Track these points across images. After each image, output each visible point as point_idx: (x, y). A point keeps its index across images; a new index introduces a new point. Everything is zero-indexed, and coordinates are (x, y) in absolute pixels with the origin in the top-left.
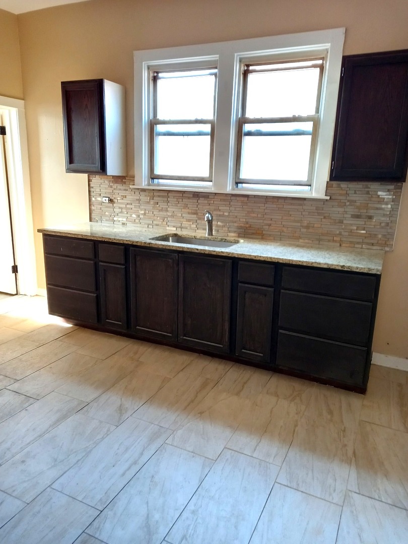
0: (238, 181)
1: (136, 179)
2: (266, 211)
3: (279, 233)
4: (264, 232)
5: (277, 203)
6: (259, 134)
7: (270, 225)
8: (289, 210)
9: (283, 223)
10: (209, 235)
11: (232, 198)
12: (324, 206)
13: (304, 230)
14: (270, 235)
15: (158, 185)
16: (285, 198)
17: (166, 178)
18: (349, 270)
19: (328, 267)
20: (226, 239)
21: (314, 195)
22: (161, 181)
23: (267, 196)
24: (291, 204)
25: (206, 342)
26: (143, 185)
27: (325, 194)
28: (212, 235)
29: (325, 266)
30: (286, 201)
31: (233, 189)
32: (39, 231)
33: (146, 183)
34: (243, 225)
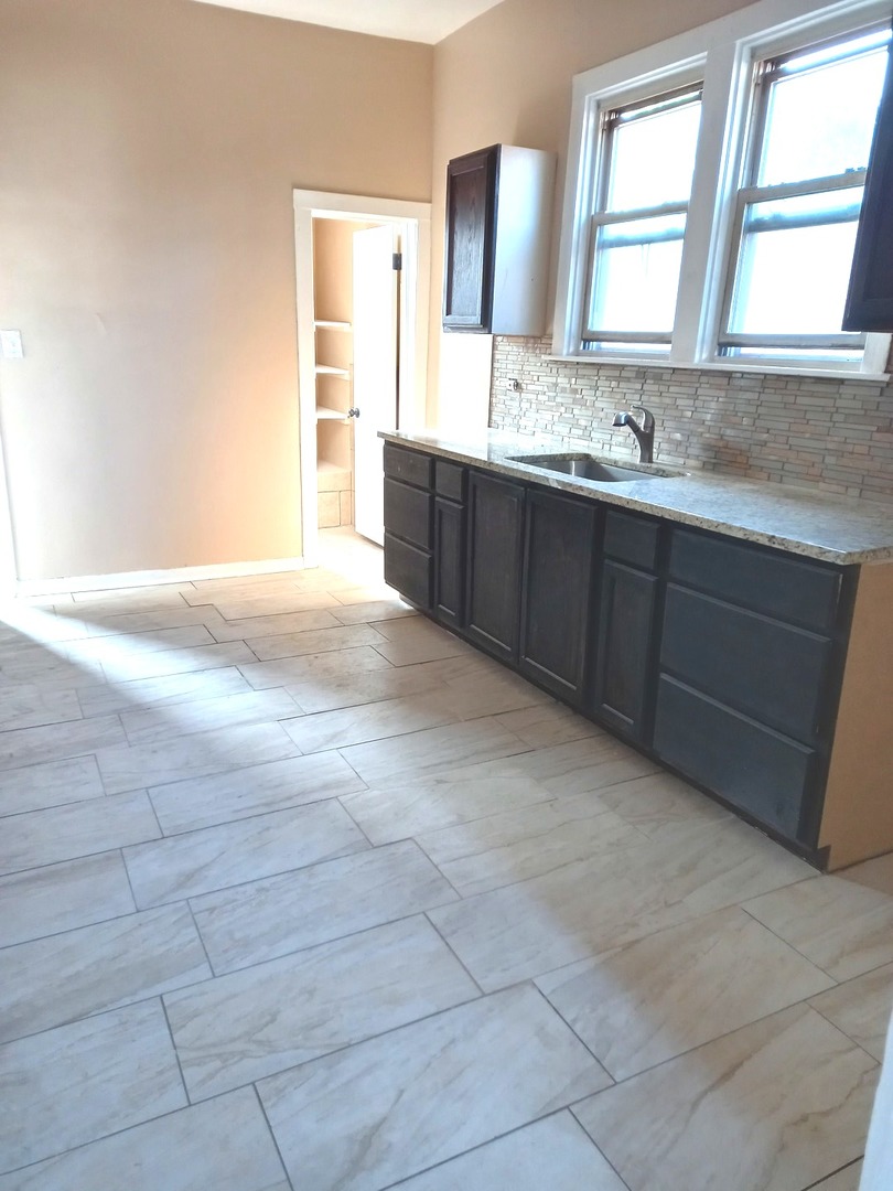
0: (723, 340)
1: (554, 342)
2: (761, 410)
3: (779, 466)
4: (751, 462)
5: (784, 392)
6: (779, 224)
7: (764, 444)
8: (805, 408)
9: (790, 442)
10: (642, 460)
11: (704, 379)
12: (882, 399)
13: (830, 460)
14: (762, 467)
15: (599, 353)
16: (800, 379)
17: (613, 338)
18: (783, 548)
19: (745, 538)
20: (664, 471)
21: (862, 372)
22: (604, 345)
23: (765, 375)
24: (812, 395)
25: (553, 674)
26: (565, 352)
27: (883, 369)
28: (651, 461)
29: (740, 535)
30: (804, 387)
31: (711, 360)
32: (381, 435)
33: (571, 349)
34: (713, 443)
